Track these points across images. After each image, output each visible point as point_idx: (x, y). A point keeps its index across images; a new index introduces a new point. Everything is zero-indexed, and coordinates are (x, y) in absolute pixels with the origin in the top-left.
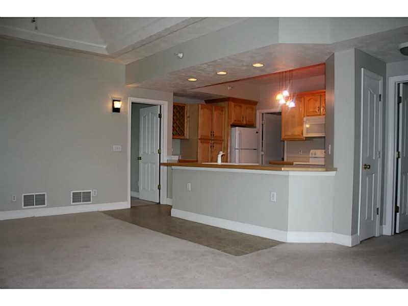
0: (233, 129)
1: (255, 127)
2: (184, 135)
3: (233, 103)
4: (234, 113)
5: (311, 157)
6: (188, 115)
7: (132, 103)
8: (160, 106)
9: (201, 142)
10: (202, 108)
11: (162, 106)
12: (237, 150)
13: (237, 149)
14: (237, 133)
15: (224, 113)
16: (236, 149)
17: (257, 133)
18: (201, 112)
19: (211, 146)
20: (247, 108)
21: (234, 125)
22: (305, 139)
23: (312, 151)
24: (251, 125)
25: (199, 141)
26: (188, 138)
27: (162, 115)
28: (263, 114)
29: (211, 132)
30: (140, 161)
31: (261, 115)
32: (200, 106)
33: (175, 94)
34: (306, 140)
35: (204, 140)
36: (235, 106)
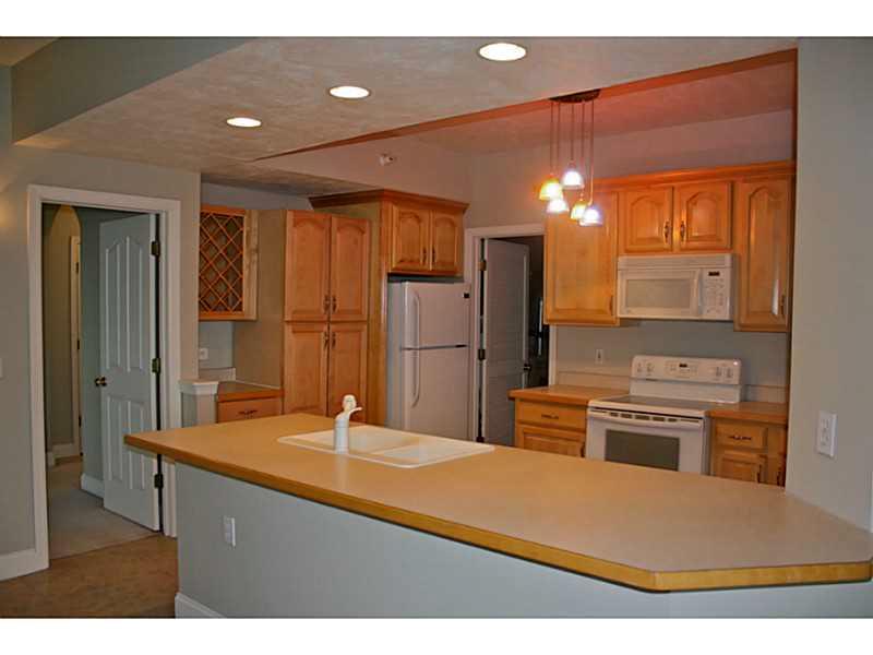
0: (396, 286)
1: (461, 280)
2: (240, 308)
3: (395, 208)
4: (398, 236)
5: (637, 380)
6: (253, 246)
7: (44, 205)
8: (158, 216)
9: (294, 332)
10: (295, 224)
11: (163, 216)
12: (407, 352)
13: (409, 349)
14: (408, 299)
15: (366, 235)
16: (403, 349)
17: (467, 296)
18: (292, 233)
19: (327, 342)
20: (436, 224)
21: (397, 276)
22: (618, 324)
23: (638, 359)
24: (448, 275)
25: (288, 330)
26: (253, 317)
27: (163, 246)
28: (483, 240)
29: (327, 299)
30: (103, 389)
31: (478, 242)
32: (290, 217)
33: (206, 178)
34: (621, 326)
35: (303, 324)
36: (402, 216)
